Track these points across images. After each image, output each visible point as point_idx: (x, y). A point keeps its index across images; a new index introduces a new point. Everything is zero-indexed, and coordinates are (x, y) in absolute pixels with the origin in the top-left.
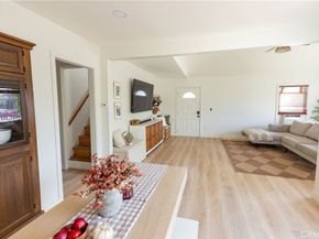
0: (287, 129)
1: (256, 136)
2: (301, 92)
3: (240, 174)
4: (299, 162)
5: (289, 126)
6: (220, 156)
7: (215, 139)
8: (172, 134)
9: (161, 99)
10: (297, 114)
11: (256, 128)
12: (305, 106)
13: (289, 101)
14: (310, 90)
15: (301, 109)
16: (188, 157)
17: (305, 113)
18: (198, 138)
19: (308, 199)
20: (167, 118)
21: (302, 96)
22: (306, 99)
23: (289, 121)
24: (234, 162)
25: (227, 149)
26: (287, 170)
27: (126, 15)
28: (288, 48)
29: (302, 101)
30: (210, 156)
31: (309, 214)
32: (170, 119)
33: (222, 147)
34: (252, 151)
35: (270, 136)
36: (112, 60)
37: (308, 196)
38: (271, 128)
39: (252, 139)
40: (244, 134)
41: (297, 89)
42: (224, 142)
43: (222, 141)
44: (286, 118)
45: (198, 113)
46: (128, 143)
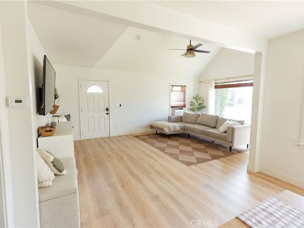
0: (180, 119)
1: (169, 128)
2: (182, 91)
4: (204, 144)
5: (182, 117)
6: (155, 153)
10: (181, 107)
12: (184, 101)
13: (176, 98)
14: (187, 89)
15: (182, 104)
17: (185, 106)
18: (109, 138)
20: (68, 117)
21: (182, 93)
22: (185, 96)
23: (179, 113)
24: (175, 157)
25: (152, 145)
26: (210, 153)
29: (182, 98)
35: (177, 127)
38: (170, 120)
39: (167, 131)
40: (152, 127)
41: (180, 88)
42: (137, 137)
43: (135, 136)
44: (176, 111)
45: (107, 110)
46: (61, 172)
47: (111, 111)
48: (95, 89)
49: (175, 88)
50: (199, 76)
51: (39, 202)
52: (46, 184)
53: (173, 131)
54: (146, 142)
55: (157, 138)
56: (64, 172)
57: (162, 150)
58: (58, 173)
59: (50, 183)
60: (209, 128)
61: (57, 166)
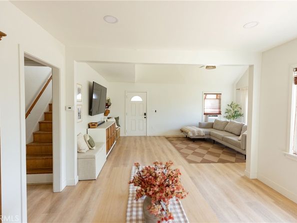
0: (211, 126)
1: (193, 132)
2: (217, 98)
3: (193, 165)
4: (224, 150)
5: (213, 124)
6: (171, 151)
7: (159, 137)
8: (122, 134)
9: (111, 102)
10: (215, 115)
11: (191, 126)
12: (220, 108)
13: (210, 105)
14: (222, 97)
15: (217, 111)
16: (145, 156)
17: (220, 113)
18: (145, 137)
19: (243, 177)
20: (117, 119)
21: (217, 101)
22: (220, 103)
23: (212, 119)
24: (185, 156)
25: (174, 145)
26: (221, 157)
27: (117, 21)
28: (214, 67)
29: (217, 105)
30: (163, 152)
31: (250, 188)
32: (120, 121)
33: (169, 144)
34: (192, 145)
35: (203, 132)
36: (77, 61)
37: (243, 175)
38: (200, 126)
39: (191, 135)
40: (182, 131)
41: (215, 96)
42: (167, 138)
43: (166, 138)
44: (210, 117)
45: (145, 114)
46: (92, 147)
47: (148, 115)
48: (137, 99)
49: (208, 96)
50: (237, 84)
51: (78, 159)
52: (83, 151)
53: (197, 136)
54: (171, 143)
55: (184, 140)
56: (94, 148)
57: (179, 149)
58: (91, 148)
59: (85, 151)
60: (232, 135)
61: (91, 144)
